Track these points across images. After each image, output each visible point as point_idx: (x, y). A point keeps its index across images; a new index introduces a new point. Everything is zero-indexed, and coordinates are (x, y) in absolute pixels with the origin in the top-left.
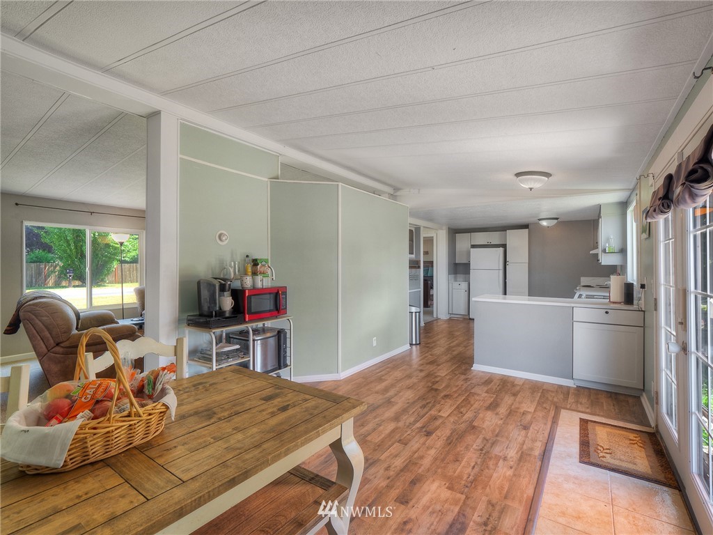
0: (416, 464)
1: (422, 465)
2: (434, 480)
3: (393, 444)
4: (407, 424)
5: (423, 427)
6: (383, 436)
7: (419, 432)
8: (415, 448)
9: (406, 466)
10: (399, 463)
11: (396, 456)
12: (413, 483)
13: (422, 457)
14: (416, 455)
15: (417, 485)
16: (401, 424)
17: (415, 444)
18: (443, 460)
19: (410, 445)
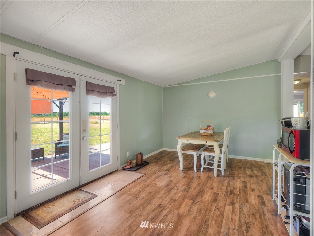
0: (167, 191)
1: (165, 190)
2: (161, 186)
3: (178, 199)
4: (172, 212)
5: (162, 210)
6: (184, 203)
7: (165, 207)
8: (168, 197)
9: (171, 190)
10: (174, 191)
11: (175, 193)
12: (168, 185)
13: (165, 193)
14: (167, 194)
15: (167, 184)
16: (176, 212)
17: (167, 199)
18: (156, 192)
19: (170, 199)
